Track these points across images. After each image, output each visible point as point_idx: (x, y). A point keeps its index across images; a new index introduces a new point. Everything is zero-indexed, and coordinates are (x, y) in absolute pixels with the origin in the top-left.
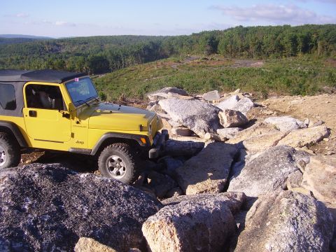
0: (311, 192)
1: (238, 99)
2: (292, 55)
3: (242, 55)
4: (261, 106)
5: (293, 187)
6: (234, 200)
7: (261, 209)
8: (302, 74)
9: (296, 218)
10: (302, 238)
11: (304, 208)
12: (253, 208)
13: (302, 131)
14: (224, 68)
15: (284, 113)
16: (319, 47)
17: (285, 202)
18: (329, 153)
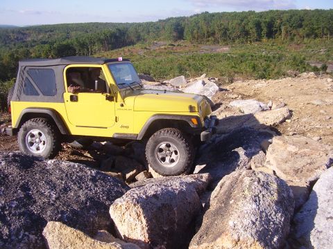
0: (274, 171)
1: (204, 83)
2: (257, 40)
3: (208, 41)
4: (226, 90)
5: (256, 167)
6: (200, 181)
7: (224, 188)
8: (267, 59)
9: (258, 196)
10: (264, 214)
11: (266, 186)
12: (217, 188)
13: (265, 113)
14: (190, 54)
15: (249, 97)
16: (283, 32)
17: (247, 180)
18: (291, 133)
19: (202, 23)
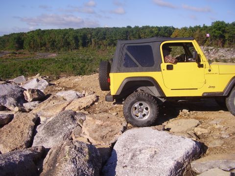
0: (88, 139)
1: (38, 81)
2: (75, 49)
3: (41, 50)
4: (54, 85)
5: (76, 137)
6: (36, 152)
7: (52, 155)
8: (83, 61)
9: (75, 158)
10: (80, 170)
11: (80, 150)
12: (48, 156)
13: (80, 99)
14: (29, 60)
15: (70, 88)
16: (93, 42)
17: (67, 148)
18: (98, 112)
19: (36, 37)
